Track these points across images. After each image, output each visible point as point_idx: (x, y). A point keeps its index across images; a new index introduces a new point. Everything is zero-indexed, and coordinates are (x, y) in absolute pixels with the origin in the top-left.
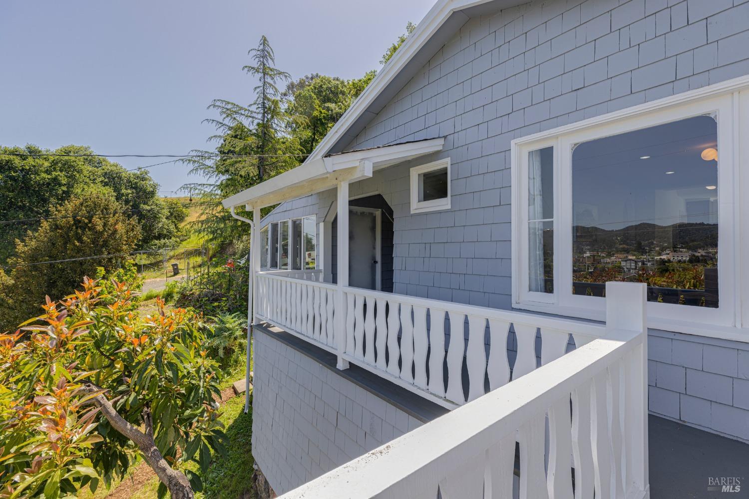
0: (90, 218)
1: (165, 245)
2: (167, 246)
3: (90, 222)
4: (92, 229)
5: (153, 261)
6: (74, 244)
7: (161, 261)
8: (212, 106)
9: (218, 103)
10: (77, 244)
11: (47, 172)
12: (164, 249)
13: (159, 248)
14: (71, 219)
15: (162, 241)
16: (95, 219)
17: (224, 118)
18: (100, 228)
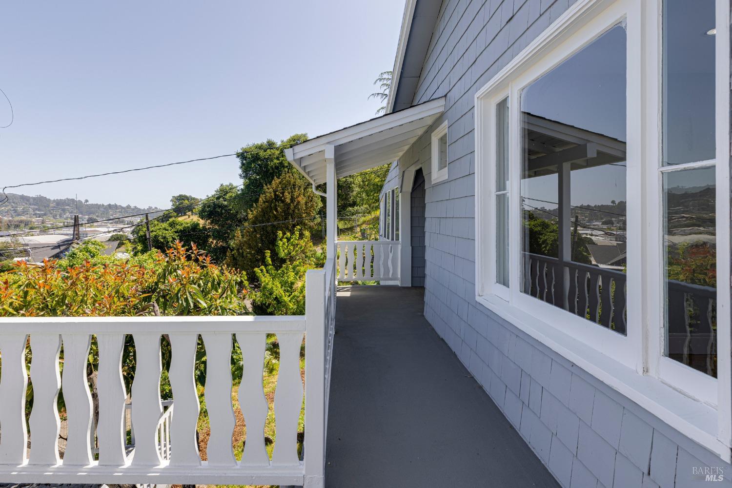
0: (283, 193)
1: (357, 212)
2: (359, 213)
3: (283, 195)
4: (283, 202)
5: (349, 226)
6: (273, 213)
7: (353, 227)
8: (379, 81)
9: (385, 76)
10: (275, 213)
11: (278, 158)
12: (357, 215)
13: (353, 214)
14: (273, 194)
15: (356, 208)
16: (286, 194)
17: (385, 90)
18: (288, 201)
